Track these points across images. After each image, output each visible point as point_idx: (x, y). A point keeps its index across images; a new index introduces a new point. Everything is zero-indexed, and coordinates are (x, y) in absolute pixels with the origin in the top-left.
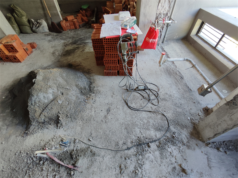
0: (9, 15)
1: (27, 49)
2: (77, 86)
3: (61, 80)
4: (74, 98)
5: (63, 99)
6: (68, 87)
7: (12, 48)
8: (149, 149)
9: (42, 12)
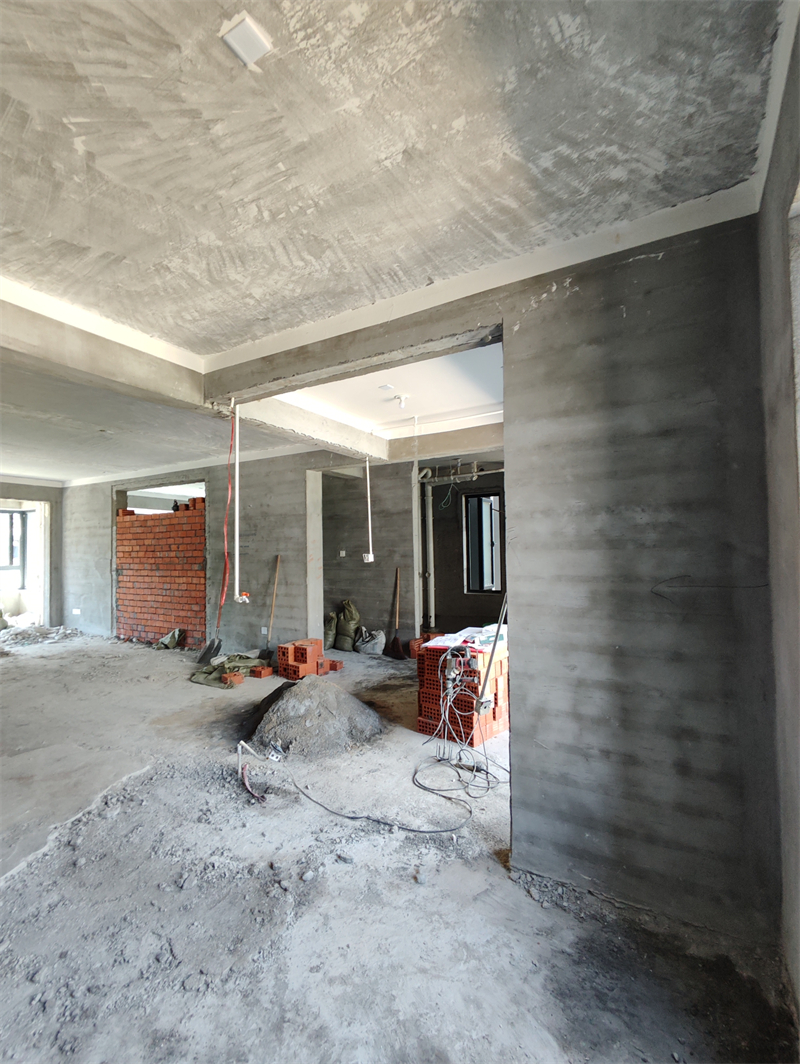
0: (333, 615)
1: (322, 665)
2: (350, 719)
3: (331, 697)
4: (332, 732)
5: (316, 722)
6: (334, 713)
7: (302, 654)
8: (387, 836)
9: (386, 618)
